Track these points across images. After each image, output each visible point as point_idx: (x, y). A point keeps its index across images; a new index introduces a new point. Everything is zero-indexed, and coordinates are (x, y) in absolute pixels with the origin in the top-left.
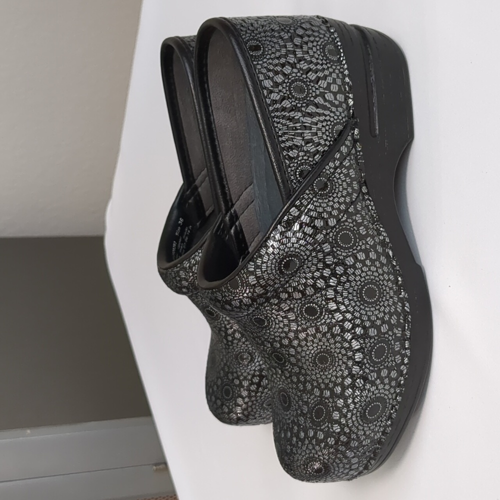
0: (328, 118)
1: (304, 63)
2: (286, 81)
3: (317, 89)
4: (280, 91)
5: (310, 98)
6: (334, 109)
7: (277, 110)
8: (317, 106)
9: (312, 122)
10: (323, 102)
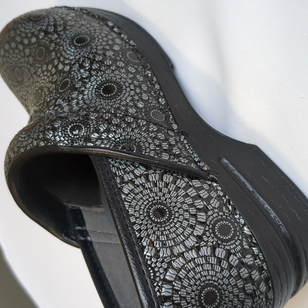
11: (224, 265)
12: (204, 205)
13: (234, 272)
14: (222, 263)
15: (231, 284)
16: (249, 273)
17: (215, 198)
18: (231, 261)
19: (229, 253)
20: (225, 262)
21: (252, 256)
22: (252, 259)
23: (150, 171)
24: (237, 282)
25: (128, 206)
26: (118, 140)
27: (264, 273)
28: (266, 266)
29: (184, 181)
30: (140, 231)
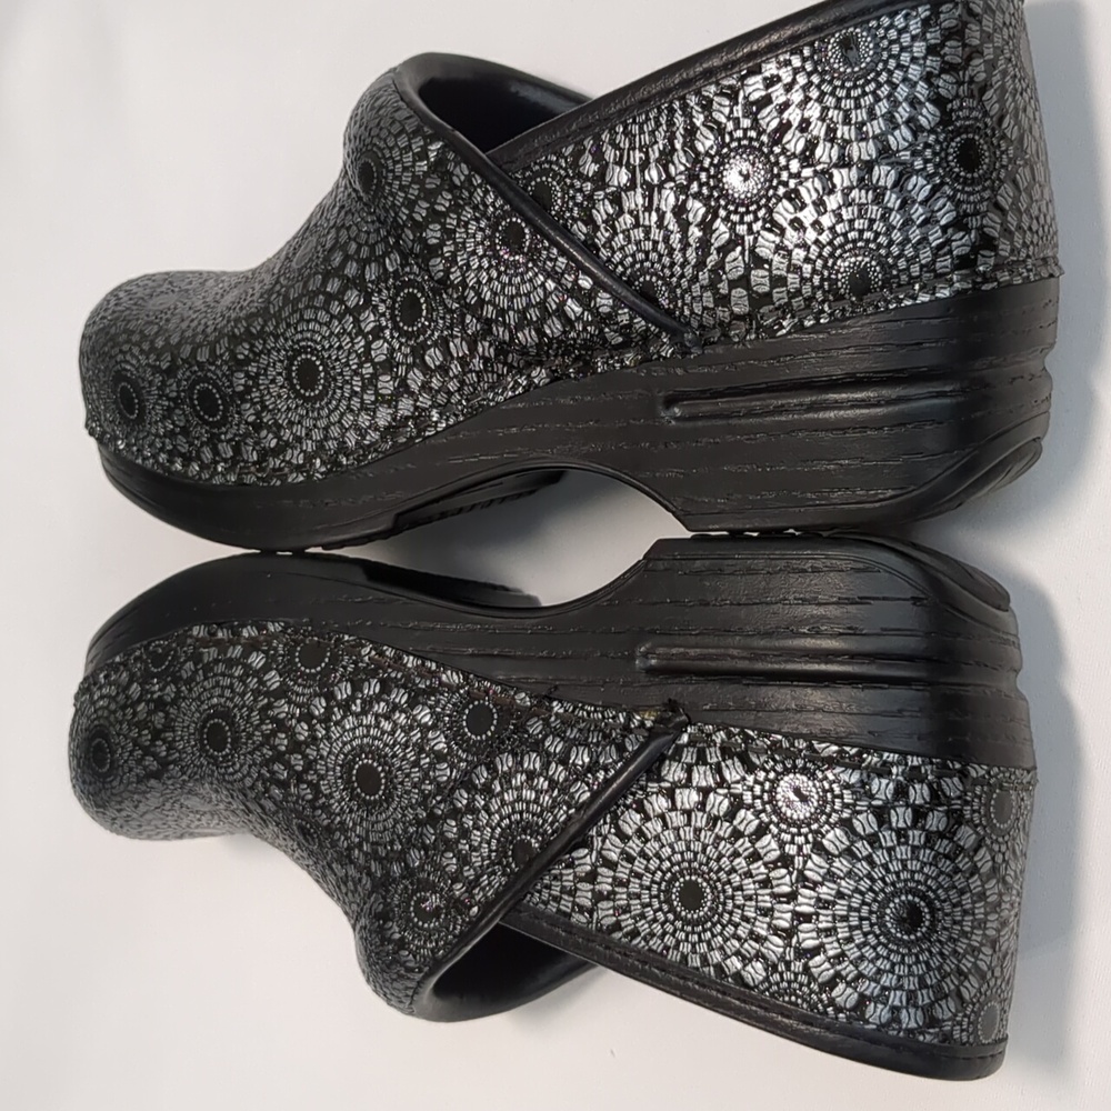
0: (678, 257)
1: (816, 190)
2: (764, 138)
3: (750, 225)
4: (737, 122)
5: (725, 208)
6: (704, 277)
7: (688, 115)
8: (706, 226)
9: (664, 213)
10: (716, 245)
11: (862, 850)
12: (725, 796)
13: (888, 839)
14: (857, 852)
15: (906, 860)
16: (907, 805)
17: (724, 760)
18: (864, 830)
19: (846, 825)
20: (859, 845)
21: (880, 776)
22: (884, 781)
23: (595, 844)
24: (910, 842)
25: (643, 943)
26: (494, 854)
27: (926, 771)
28: (915, 758)
29: (653, 793)
30: (705, 960)
